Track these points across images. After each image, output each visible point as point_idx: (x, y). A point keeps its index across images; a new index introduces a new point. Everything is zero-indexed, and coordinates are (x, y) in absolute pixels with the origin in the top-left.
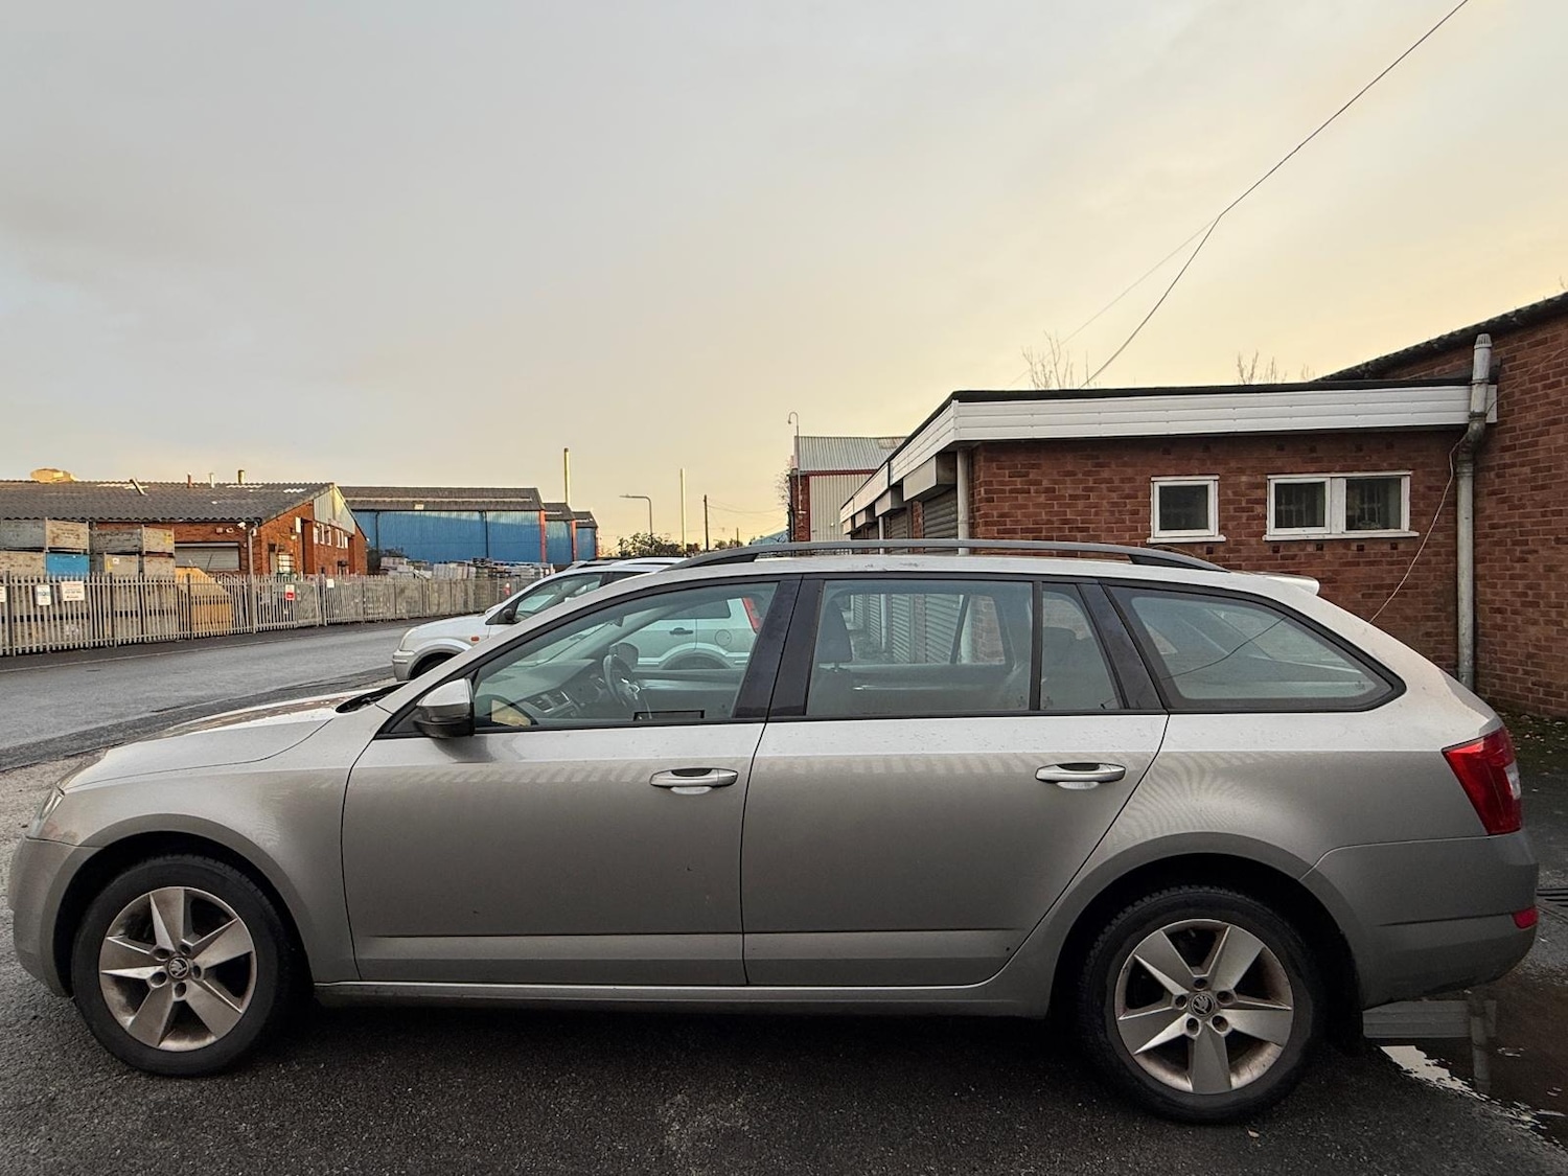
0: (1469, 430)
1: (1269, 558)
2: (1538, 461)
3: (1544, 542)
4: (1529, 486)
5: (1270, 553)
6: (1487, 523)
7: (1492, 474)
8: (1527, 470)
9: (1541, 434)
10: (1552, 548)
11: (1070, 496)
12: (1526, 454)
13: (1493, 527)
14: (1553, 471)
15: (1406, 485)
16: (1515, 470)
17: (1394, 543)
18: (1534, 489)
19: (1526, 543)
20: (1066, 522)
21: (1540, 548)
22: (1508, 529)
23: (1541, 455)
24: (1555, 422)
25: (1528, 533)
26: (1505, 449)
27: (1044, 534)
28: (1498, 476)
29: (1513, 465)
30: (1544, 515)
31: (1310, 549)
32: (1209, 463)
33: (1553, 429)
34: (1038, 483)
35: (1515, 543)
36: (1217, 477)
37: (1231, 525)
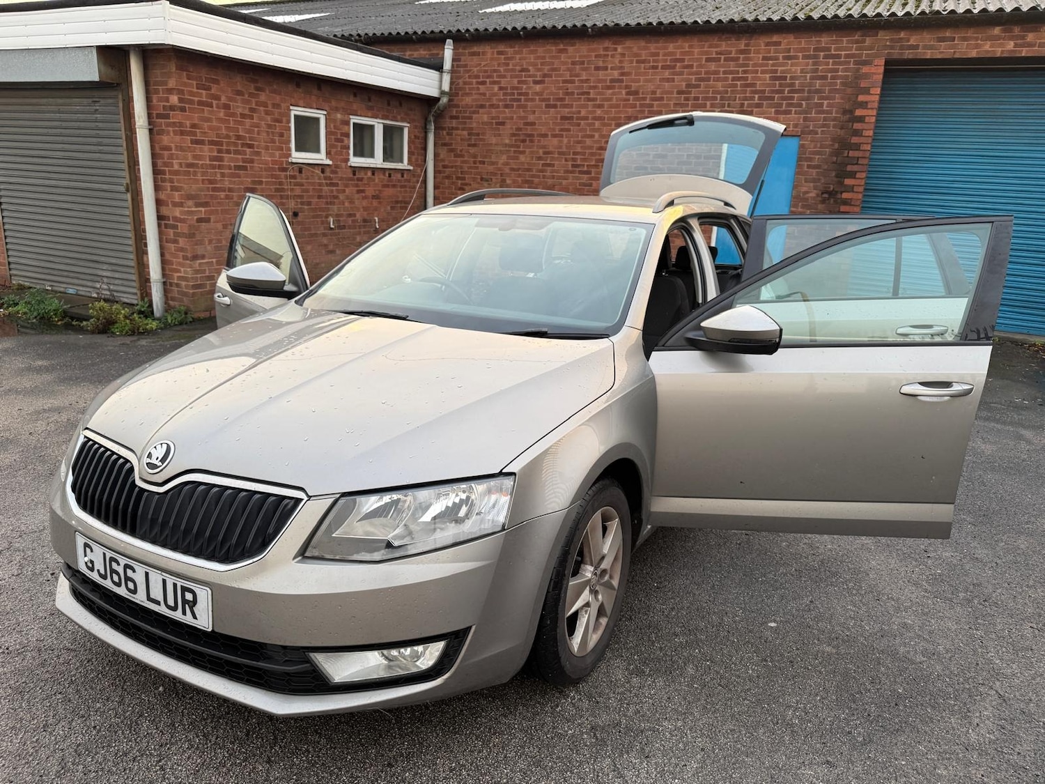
0: (441, 102)
1: (351, 179)
2: (472, 129)
3: (474, 179)
4: (466, 143)
5: (351, 176)
6: (441, 164)
7: (445, 132)
8: (465, 133)
9: (474, 112)
10: (479, 183)
11: (241, 114)
12: (465, 123)
13: (445, 167)
14: (481, 137)
15: (406, 131)
16: (459, 132)
17: (402, 172)
18: (469, 145)
19: (464, 179)
20: (239, 137)
21: (472, 183)
22: (454, 169)
23: (474, 125)
24: (482, 106)
25: (466, 173)
26: (452, 117)
27: (224, 147)
28: (448, 134)
29: (457, 129)
30: (475, 162)
31: (369, 174)
32: (321, 100)
33: (481, 111)
34: (218, 98)
35: (458, 178)
36: (325, 113)
37: (333, 151)
